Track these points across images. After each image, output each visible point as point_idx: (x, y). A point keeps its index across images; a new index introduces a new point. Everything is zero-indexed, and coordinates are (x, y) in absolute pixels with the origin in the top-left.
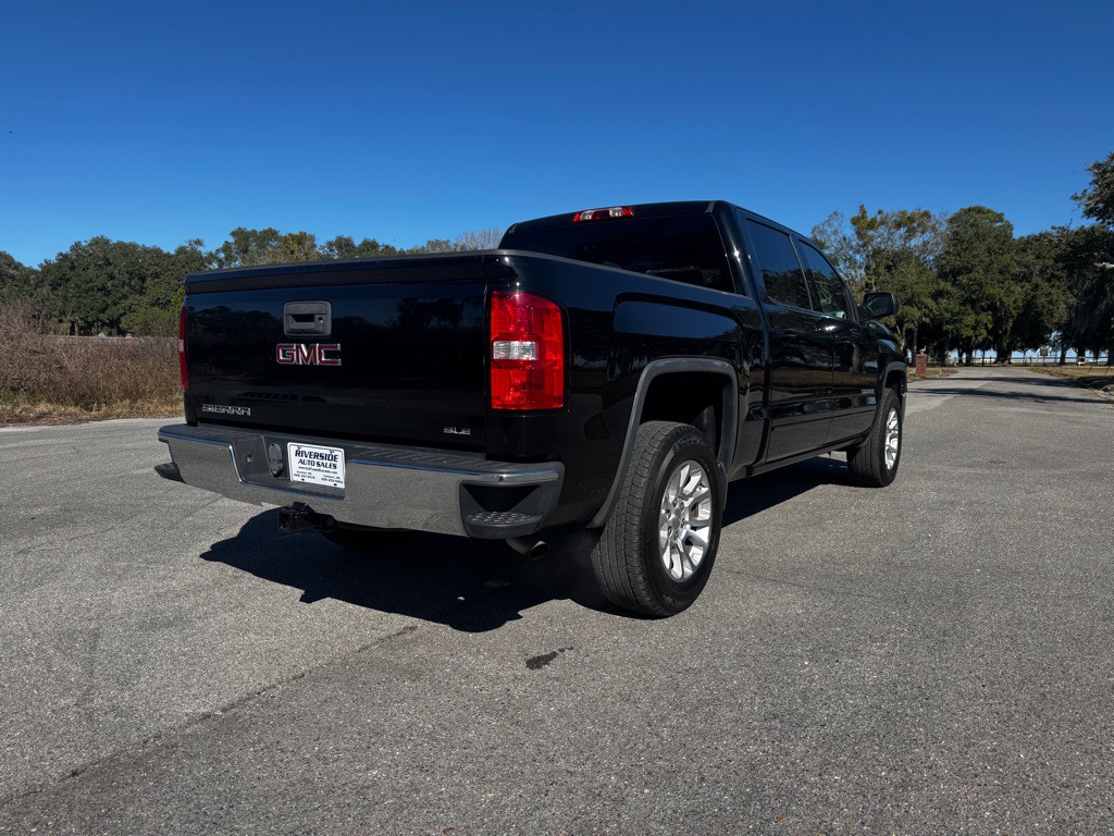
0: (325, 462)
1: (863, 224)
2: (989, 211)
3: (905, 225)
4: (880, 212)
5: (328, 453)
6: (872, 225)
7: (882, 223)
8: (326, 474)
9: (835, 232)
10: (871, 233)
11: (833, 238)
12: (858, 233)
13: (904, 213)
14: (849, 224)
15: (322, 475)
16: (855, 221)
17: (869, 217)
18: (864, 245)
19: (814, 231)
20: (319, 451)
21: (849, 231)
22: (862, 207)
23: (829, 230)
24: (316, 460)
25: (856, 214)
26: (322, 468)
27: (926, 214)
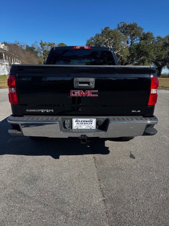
0: (87, 123)
1: (42, 45)
2: (64, 44)
3: (50, 46)
4: (45, 42)
5: (89, 120)
6: (44, 45)
7: (46, 45)
8: (87, 126)
9: (37, 46)
10: (44, 47)
11: (36, 47)
12: (41, 46)
13: (50, 43)
14: (40, 44)
15: (86, 126)
16: (41, 44)
17: (43, 43)
18: (43, 49)
19: (32, 45)
20: (86, 120)
21: (40, 46)
22: (41, 41)
23: (35, 45)
24: (84, 122)
25: (41, 42)
26: (86, 124)
27: (54, 44)
